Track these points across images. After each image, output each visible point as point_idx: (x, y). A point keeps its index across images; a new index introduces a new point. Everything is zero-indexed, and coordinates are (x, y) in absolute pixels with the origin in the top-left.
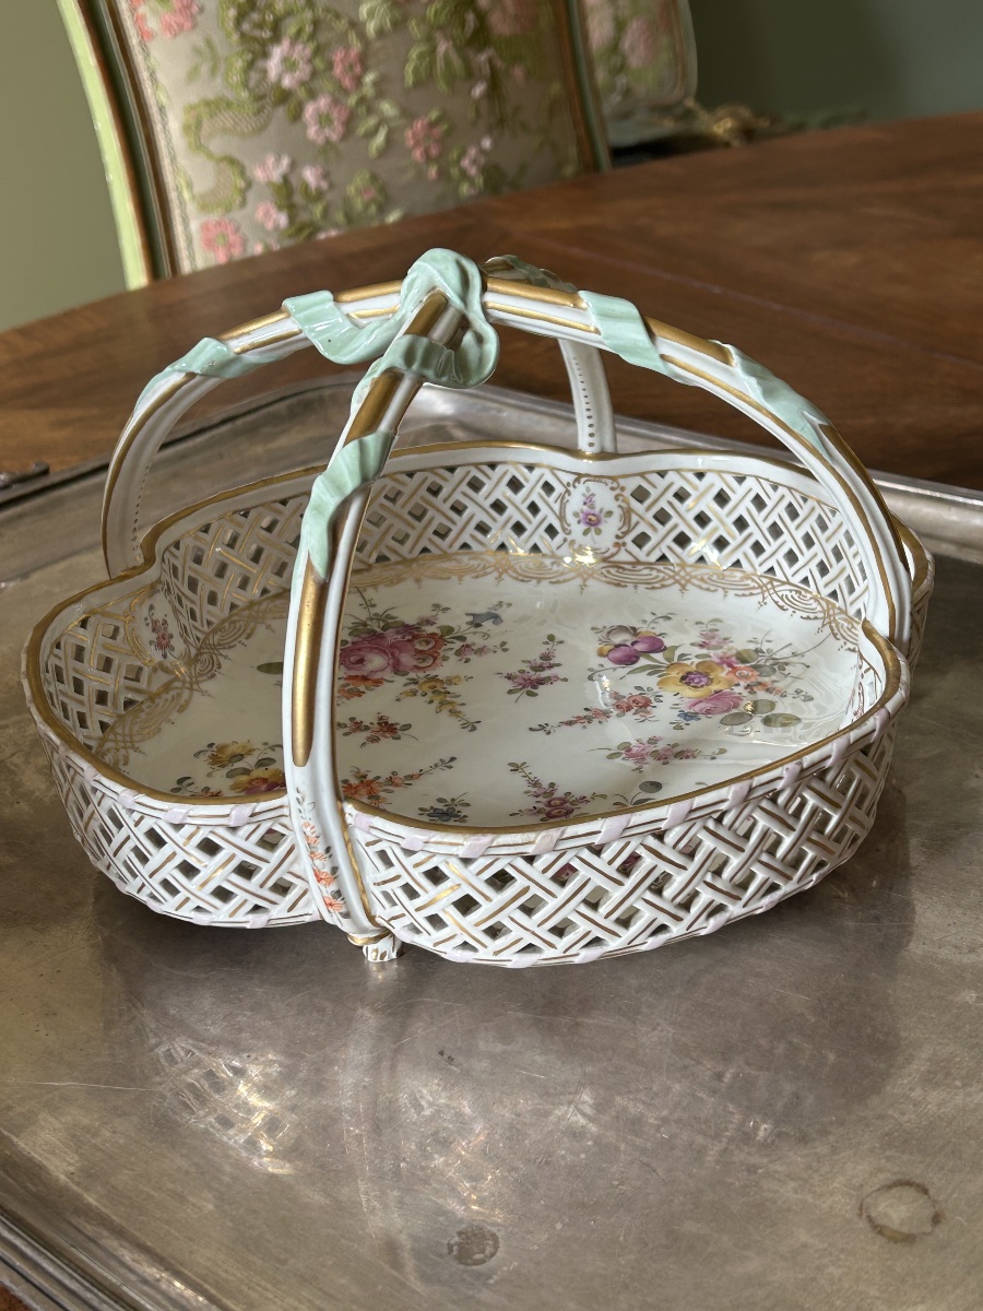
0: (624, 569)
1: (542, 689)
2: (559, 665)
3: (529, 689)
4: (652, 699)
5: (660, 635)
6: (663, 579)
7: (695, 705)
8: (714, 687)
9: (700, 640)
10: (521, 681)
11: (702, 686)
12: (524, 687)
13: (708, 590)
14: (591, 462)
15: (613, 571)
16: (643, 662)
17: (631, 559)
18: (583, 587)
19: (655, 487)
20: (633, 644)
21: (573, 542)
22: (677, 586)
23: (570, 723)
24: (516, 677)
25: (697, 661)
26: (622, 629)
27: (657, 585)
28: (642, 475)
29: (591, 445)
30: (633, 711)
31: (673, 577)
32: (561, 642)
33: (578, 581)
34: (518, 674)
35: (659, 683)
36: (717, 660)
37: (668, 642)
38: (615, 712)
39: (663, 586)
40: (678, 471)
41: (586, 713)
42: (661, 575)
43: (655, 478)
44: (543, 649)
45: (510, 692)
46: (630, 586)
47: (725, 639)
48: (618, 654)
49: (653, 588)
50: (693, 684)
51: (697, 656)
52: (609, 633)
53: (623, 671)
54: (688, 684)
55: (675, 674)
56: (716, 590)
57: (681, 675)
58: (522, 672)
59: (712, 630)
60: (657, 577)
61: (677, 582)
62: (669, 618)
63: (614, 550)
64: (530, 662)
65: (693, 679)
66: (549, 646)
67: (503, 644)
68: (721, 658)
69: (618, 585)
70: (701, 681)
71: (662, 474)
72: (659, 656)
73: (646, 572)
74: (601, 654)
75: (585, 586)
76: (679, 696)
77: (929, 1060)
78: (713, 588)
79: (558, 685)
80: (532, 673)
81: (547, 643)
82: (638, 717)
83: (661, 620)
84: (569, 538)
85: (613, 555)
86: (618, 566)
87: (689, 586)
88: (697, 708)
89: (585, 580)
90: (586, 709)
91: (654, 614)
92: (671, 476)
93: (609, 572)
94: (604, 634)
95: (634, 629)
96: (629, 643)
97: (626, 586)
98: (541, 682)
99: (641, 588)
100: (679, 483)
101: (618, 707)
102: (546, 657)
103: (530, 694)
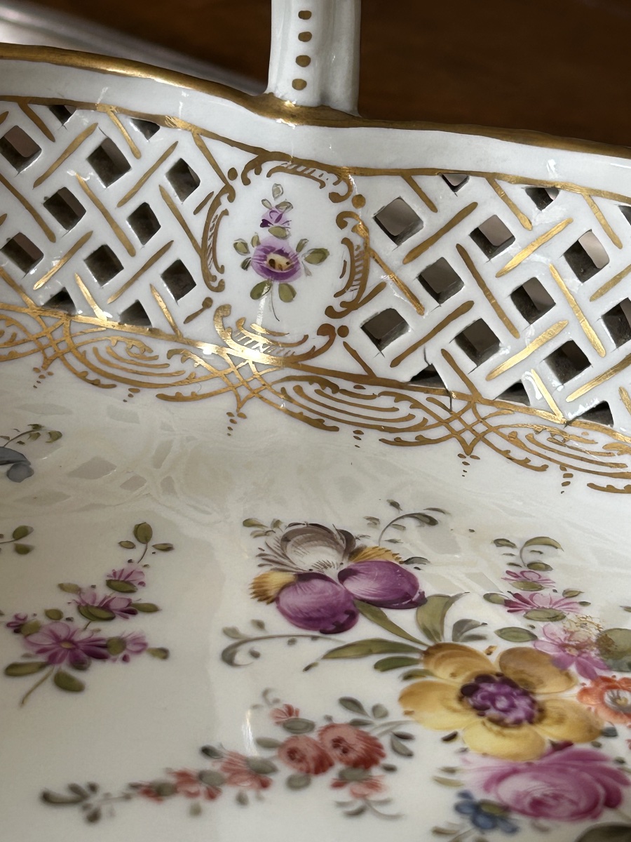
0: (336, 389)
1: (98, 675)
2: (152, 609)
3: (65, 667)
4: (385, 741)
5: (407, 562)
6: (423, 425)
7: (501, 778)
8: (550, 733)
9: (506, 589)
10: (47, 642)
11: (518, 723)
12: (52, 660)
13: (525, 463)
14: (292, 125)
15: (310, 389)
16: (365, 629)
17: (354, 368)
18: (235, 417)
19: (433, 207)
20: (344, 575)
21: (224, 310)
22: (454, 447)
23: (156, 792)
24: (36, 628)
25: (504, 645)
26: (317, 533)
27: (409, 437)
28: (409, 176)
29: (299, 85)
30: (332, 775)
31: (446, 423)
32: (167, 548)
33: (227, 403)
34: (44, 621)
35: (405, 697)
36: (552, 651)
37: (428, 587)
38: (285, 770)
39: (422, 441)
40: (492, 178)
41: (207, 765)
42: (420, 415)
43: (433, 186)
44: (117, 561)
45: (13, 671)
46: (347, 432)
47: (569, 594)
48: (301, 599)
49: (399, 442)
50: (492, 712)
51: (504, 633)
52: (286, 539)
53: (314, 647)
54: (480, 710)
55: (448, 676)
56: (544, 468)
57: (460, 681)
58: (55, 615)
59: (532, 566)
60: (411, 417)
61: (455, 434)
62: (432, 522)
63: (320, 341)
64: (77, 590)
65: (492, 698)
66: (135, 554)
67: (22, 532)
68: (563, 646)
69: (318, 424)
70: (512, 707)
71: (455, 179)
72: (405, 619)
73: (387, 402)
74: (261, 594)
75: (243, 416)
76: (456, 745)
78: (536, 461)
79: (142, 663)
80: (80, 622)
81: (128, 545)
82: (343, 794)
83: (411, 524)
84: (219, 299)
85: (313, 353)
86: (324, 379)
87: (481, 449)
88: (507, 791)
89: (241, 403)
90: (207, 752)
91: (394, 505)
92: (474, 189)
93: (299, 390)
94: (272, 541)
95: (348, 537)
96: (333, 573)
97: (336, 429)
98: (99, 651)
99: (371, 437)
100: (490, 207)
101: (293, 755)
102: (122, 582)
103: (68, 685)
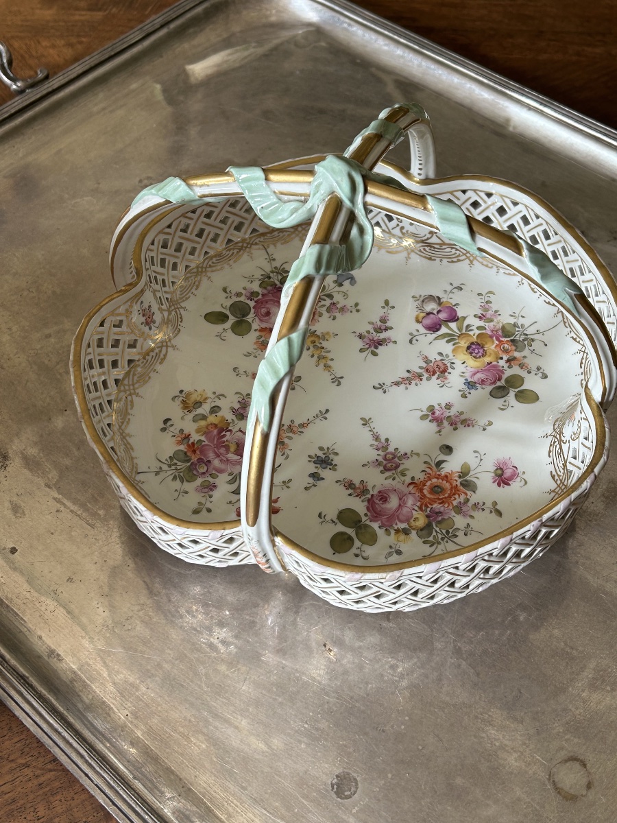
0: (434, 248)
1: (381, 350)
2: (391, 328)
3: (373, 348)
4: (448, 365)
5: (454, 306)
6: (459, 256)
7: (475, 374)
8: (487, 359)
9: (479, 312)
10: (368, 341)
11: (480, 357)
12: (370, 346)
13: (487, 266)
14: (418, 185)
15: (427, 249)
16: (444, 330)
17: (439, 241)
18: (408, 258)
19: (459, 199)
20: (439, 312)
21: (402, 228)
22: (467, 261)
23: (397, 384)
24: (365, 336)
25: (478, 332)
26: (431, 298)
27: (455, 260)
28: (451, 193)
29: (420, 174)
30: (436, 376)
31: (465, 254)
32: (393, 307)
33: (405, 254)
34: (366, 334)
35: (454, 351)
36: (489, 333)
37: (460, 314)
38: (426, 375)
39: (459, 261)
40: (475, 191)
41: (407, 375)
42: (458, 252)
43: (460, 194)
44: (381, 313)
45: (361, 350)
46: (438, 260)
47: (496, 312)
48: (428, 321)
49: (453, 262)
50: (474, 354)
51: (478, 328)
52: (423, 301)
53: (432, 336)
54: (471, 353)
55: (464, 343)
56: (492, 267)
57: (466, 345)
58: (368, 332)
59: (487, 302)
60: (456, 253)
61: (468, 258)
62: (461, 289)
63: (429, 236)
64: (373, 324)
65: (474, 350)
66: (385, 310)
67: (357, 305)
68: (492, 331)
69: (430, 259)
70: (479, 352)
71: (464, 192)
72: (453, 325)
73: (449, 250)
74: (418, 321)
75: (410, 258)
76: (465, 365)
77: (594, 669)
78: (490, 265)
79: (391, 345)
80: (375, 334)
81: (383, 307)
82: (439, 381)
83: (455, 290)
84: (401, 225)
85: (428, 239)
86: (430, 245)
87: (475, 262)
88: (475, 378)
89: (409, 254)
90: (408, 371)
91: (451, 284)
92: (469, 194)
93: (424, 249)
94: (420, 302)
95: (439, 298)
96: (435, 312)
97: (435, 260)
98: (380, 343)
99: (445, 260)
100: (475, 198)
101: (427, 370)
102: (383, 320)
103: (375, 354)
